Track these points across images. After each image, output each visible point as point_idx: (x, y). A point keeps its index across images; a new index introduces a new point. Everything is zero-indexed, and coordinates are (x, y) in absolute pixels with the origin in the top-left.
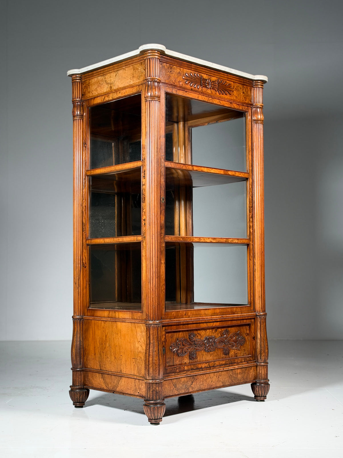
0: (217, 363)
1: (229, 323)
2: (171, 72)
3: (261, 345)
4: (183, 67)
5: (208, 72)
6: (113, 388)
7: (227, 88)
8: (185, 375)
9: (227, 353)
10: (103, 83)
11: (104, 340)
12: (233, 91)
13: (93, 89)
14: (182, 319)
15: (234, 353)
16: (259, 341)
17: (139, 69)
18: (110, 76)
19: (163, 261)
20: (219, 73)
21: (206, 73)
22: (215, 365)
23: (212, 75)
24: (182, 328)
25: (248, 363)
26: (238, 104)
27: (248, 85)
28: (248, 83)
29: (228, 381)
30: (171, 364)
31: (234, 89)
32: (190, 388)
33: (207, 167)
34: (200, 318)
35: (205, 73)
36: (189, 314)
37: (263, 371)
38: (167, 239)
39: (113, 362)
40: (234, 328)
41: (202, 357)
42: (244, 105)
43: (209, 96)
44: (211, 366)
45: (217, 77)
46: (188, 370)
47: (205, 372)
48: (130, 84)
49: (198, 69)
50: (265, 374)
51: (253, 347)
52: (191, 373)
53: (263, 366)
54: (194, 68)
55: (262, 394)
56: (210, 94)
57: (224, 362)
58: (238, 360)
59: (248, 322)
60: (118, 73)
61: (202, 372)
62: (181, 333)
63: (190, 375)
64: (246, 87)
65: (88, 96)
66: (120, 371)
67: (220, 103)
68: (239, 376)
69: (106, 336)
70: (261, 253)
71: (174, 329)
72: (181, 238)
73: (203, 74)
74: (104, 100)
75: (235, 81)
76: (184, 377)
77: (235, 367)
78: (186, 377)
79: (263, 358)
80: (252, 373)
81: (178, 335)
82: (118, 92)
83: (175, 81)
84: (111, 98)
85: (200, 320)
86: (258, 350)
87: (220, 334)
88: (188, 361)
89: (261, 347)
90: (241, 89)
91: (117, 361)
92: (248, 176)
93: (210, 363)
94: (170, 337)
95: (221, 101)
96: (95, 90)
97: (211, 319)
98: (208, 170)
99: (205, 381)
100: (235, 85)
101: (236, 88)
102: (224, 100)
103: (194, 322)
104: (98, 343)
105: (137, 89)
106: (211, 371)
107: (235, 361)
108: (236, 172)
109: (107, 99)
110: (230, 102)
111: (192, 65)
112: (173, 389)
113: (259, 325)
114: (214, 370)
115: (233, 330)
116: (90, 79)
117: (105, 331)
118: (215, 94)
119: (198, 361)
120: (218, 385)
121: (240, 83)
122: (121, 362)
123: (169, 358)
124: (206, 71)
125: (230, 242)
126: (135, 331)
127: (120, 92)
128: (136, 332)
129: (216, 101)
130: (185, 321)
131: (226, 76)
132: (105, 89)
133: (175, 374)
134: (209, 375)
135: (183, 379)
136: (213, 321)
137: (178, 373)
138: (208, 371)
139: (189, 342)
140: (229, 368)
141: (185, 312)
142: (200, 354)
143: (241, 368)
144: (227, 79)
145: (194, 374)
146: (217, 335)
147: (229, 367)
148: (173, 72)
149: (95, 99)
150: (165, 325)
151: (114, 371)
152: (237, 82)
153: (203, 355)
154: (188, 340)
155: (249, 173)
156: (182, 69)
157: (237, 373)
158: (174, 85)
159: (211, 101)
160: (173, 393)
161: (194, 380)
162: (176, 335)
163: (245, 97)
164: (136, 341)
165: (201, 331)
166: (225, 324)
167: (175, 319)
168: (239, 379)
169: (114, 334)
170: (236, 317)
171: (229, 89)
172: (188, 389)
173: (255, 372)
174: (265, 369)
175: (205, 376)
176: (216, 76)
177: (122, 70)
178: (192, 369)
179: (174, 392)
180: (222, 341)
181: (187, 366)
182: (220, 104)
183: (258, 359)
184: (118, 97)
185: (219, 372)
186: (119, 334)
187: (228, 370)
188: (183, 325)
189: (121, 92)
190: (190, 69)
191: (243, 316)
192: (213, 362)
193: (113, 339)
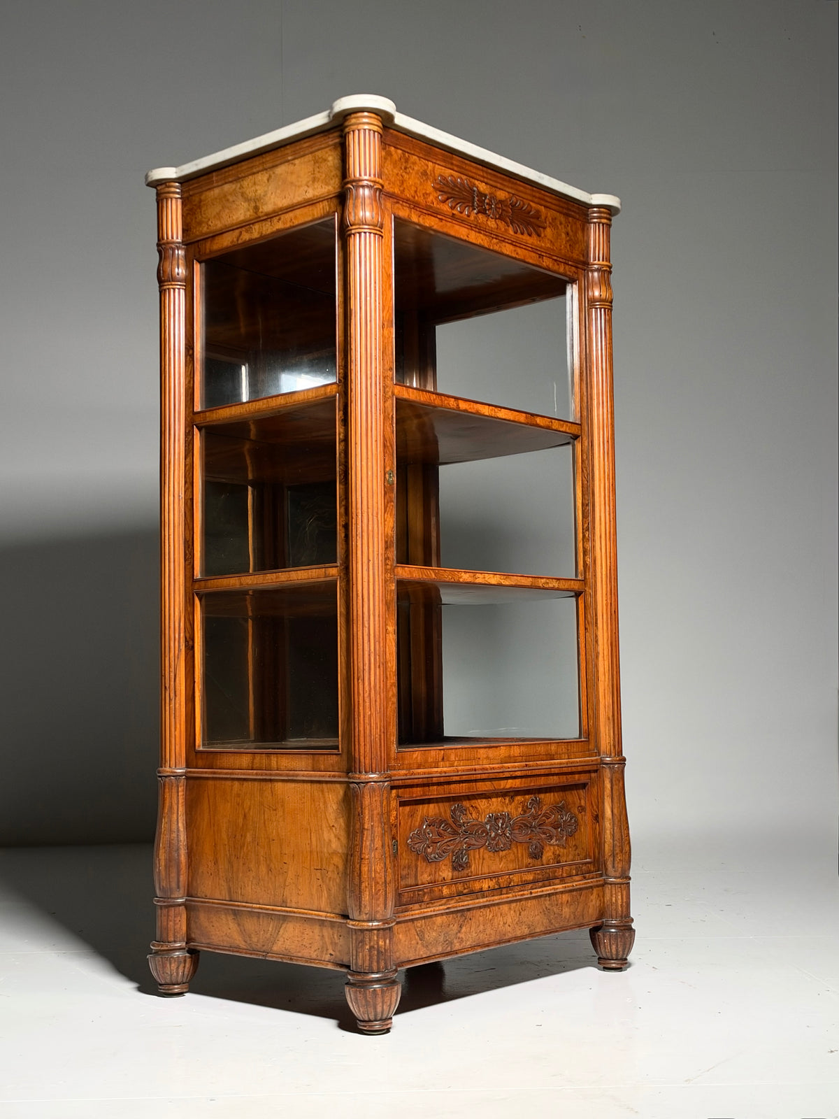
0: (516, 878)
1: (542, 782)
2: (406, 168)
3: (613, 836)
4: (434, 161)
5: (489, 177)
6: (264, 946)
7: (532, 220)
8: (444, 909)
9: (536, 855)
10: (235, 198)
11: (241, 825)
12: (544, 228)
13: (209, 216)
14: (436, 770)
15: (553, 853)
16: (608, 825)
17: (328, 161)
18: (253, 181)
19: (392, 628)
20: (513, 183)
21: (486, 180)
22: (512, 884)
23: (499, 185)
24: (435, 793)
25: (585, 878)
26: (556, 260)
27: (578, 216)
28: (577, 211)
29: (540, 923)
30: (411, 881)
31: (548, 222)
32: (455, 942)
33: (489, 405)
34: (477, 767)
35: (482, 179)
36: (453, 757)
37: (620, 897)
38: (400, 572)
39: (264, 881)
40: (552, 794)
41: (482, 863)
42: (570, 263)
43: (492, 236)
44: (502, 886)
45: (508, 192)
46: (450, 897)
47: (490, 901)
48: (305, 197)
49: (467, 168)
50: (624, 904)
51: (596, 837)
52: (458, 904)
53: (619, 886)
54: (457, 166)
55: (617, 954)
56: (496, 230)
57: (530, 877)
58: (562, 872)
59: (583, 778)
60: (274, 173)
61: (482, 901)
62: (432, 806)
63: (456, 909)
64: (573, 221)
65: (197, 233)
66: (283, 901)
67: (517, 254)
68: (566, 911)
69: (245, 816)
70: (611, 614)
71: (417, 793)
72: (431, 572)
73: (478, 180)
74: (238, 240)
75: (548, 205)
76: (442, 914)
77: (557, 889)
78: (447, 913)
79: (620, 866)
80: (594, 902)
81: (426, 808)
82: (275, 220)
83: (416, 192)
84: (255, 235)
85: (477, 772)
86: (606, 846)
87: (521, 809)
88: (450, 874)
89: (614, 841)
90: (561, 224)
91: (273, 878)
92: (580, 432)
93: (500, 878)
94: (408, 816)
95: (519, 250)
96: (215, 217)
97: (501, 771)
98: (492, 410)
99: (489, 924)
100: (549, 214)
101: (551, 221)
102: (524, 247)
103: (464, 778)
104: (224, 836)
105: (323, 208)
106: (504, 898)
107: (556, 874)
108: (553, 421)
109: (246, 237)
110: (539, 253)
111: (453, 157)
112: (418, 943)
113: (608, 785)
114: (511, 896)
115: (548, 798)
116: (202, 192)
117: (243, 802)
118: (506, 230)
119: (472, 872)
120: (519, 932)
121: (561, 209)
122: (285, 880)
123: (405, 867)
124: (485, 175)
125: (541, 585)
126: (322, 800)
127: (280, 219)
128: (325, 803)
129: (507, 249)
130: (443, 775)
131: (528, 192)
132: (241, 212)
133: (420, 906)
134: (499, 908)
135: (439, 920)
136: (507, 775)
137: (428, 904)
138: (496, 899)
139: (452, 828)
140: (543, 891)
141: (442, 752)
142: (477, 857)
143: (571, 891)
144: (530, 198)
145: (466, 905)
146: (513, 809)
147: (543, 889)
148: (411, 171)
149: (217, 238)
150: (396, 783)
151: (265, 902)
152: (553, 207)
153: (484, 859)
154: (450, 821)
155: (581, 425)
156: (430, 164)
157: (562, 903)
158: (413, 202)
159: (496, 248)
160: (417, 953)
161: (464, 921)
162: (422, 810)
163: (570, 245)
164: (324, 826)
165: (479, 801)
166: (532, 783)
167: (419, 771)
168: (565, 917)
169: (266, 809)
170: (556, 766)
171: (538, 222)
172: (451, 943)
173: (600, 900)
174: (624, 893)
175: (490, 911)
176: (507, 190)
177: (286, 164)
178: (460, 894)
179: (419, 951)
180: (526, 826)
181: (449, 885)
182: (517, 256)
183: (606, 869)
184: (275, 229)
185: (520, 900)
186: (280, 813)
187: (541, 896)
188: (439, 784)
189: (282, 220)
190: (450, 166)
191: (573, 765)
192: (507, 877)
193: (262, 821)
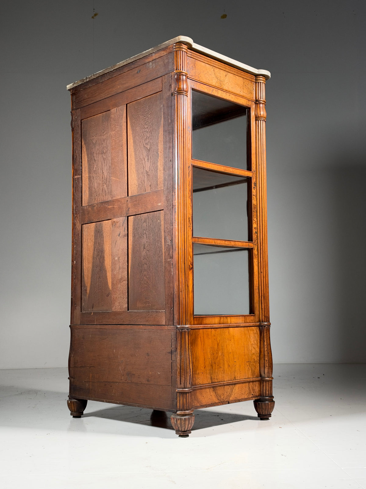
11: (216, 348)
39: (226, 371)
66: (234, 378)
69: (218, 344)
91: (230, 369)
104: (209, 354)
117: (217, 339)
122: (235, 369)
126: (248, 335)
151: (227, 380)
164: (250, 344)
169: (227, 340)
186: (232, 340)
193: (225, 346)
